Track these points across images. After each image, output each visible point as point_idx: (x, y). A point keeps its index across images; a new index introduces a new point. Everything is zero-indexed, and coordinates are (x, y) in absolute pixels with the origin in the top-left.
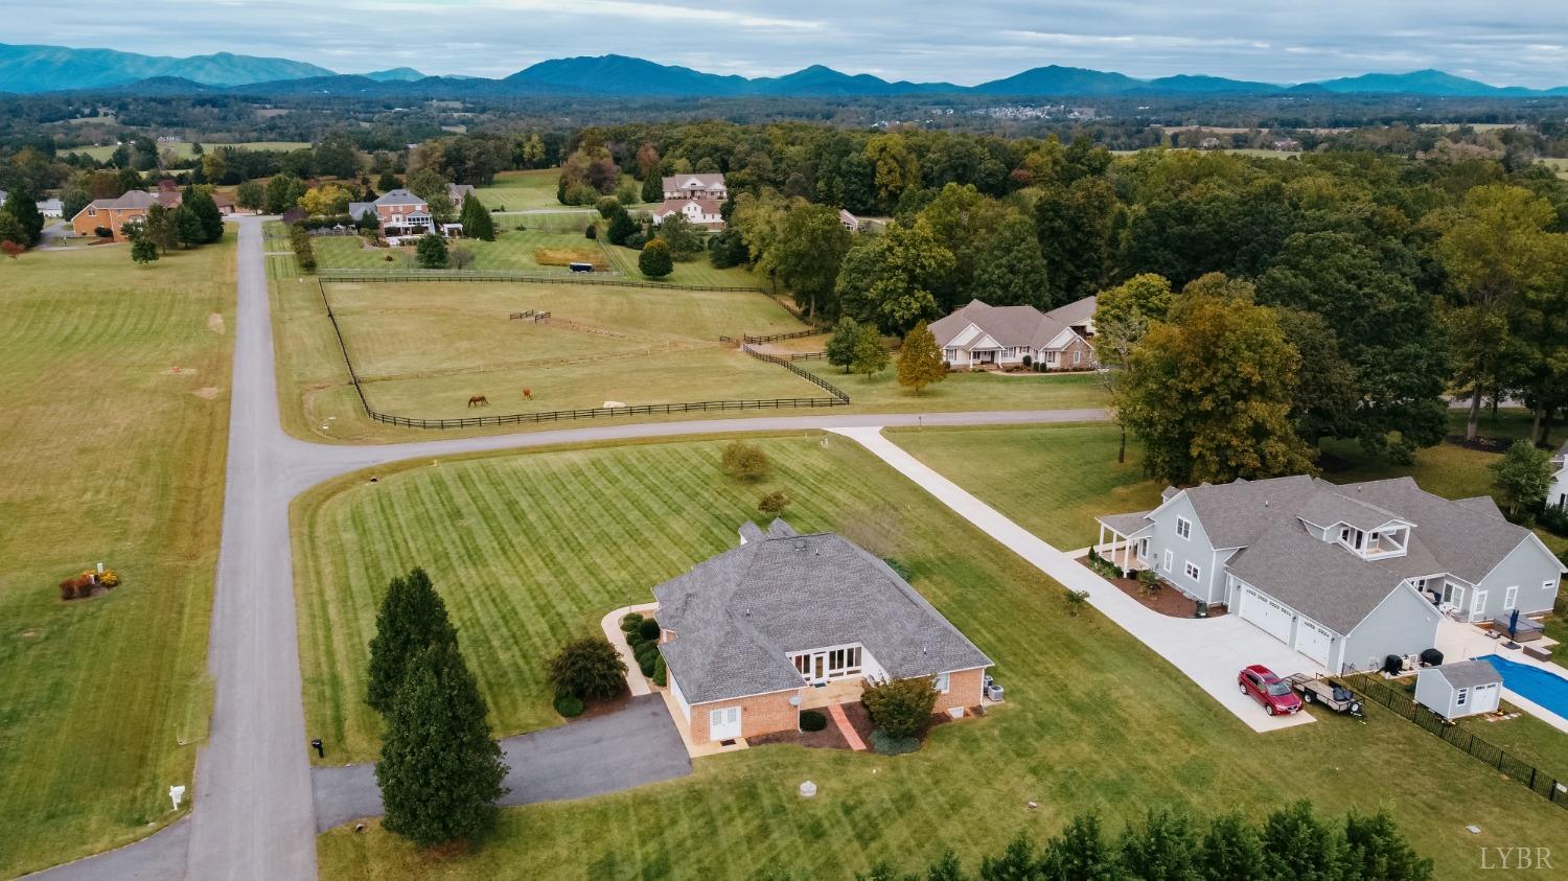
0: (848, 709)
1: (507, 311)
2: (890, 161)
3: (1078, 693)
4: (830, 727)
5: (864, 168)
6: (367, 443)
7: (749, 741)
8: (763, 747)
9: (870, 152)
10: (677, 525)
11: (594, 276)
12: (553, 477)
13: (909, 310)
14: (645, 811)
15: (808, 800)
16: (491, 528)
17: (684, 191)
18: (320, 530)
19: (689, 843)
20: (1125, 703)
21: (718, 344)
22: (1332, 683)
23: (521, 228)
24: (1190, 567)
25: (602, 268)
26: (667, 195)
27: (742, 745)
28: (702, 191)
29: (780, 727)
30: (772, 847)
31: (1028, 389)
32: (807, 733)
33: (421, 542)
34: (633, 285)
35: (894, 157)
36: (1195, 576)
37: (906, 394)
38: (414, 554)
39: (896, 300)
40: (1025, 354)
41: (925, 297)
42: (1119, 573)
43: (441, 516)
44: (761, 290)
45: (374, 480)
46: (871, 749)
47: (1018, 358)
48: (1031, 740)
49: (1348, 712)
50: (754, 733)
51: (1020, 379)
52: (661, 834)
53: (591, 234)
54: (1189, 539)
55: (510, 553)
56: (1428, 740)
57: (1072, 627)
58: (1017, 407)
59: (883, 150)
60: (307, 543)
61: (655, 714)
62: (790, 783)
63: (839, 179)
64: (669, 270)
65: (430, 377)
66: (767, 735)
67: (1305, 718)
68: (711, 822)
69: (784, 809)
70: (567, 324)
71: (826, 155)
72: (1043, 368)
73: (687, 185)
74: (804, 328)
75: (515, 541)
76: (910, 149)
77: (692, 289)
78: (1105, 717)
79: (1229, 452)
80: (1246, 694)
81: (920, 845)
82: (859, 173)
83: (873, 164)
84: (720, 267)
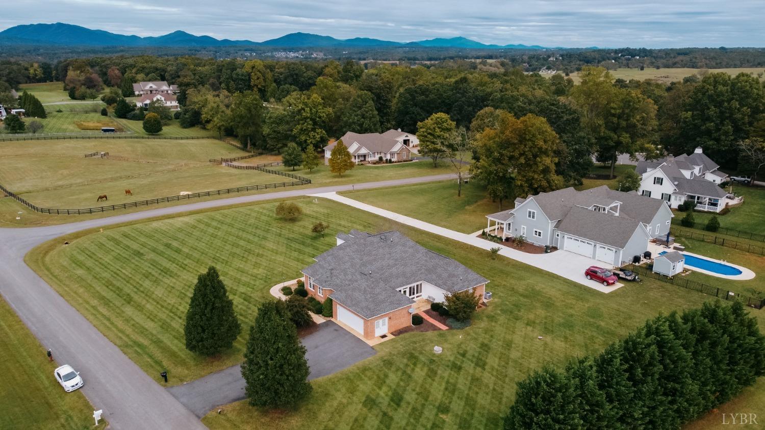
0: (427, 312)
1: (81, 154)
2: (258, 73)
3: (521, 290)
4: (424, 322)
5: (245, 76)
6: (45, 225)
7: (392, 334)
8: (401, 336)
9: (247, 69)
10: (270, 245)
11: (118, 134)
12: (180, 230)
13: (314, 139)
14: (369, 373)
15: (440, 355)
16: (166, 258)
17: (147, 91)
18: (57, 272)
19: (402, 383)
20: (544, 291)
21: (209, 163)
22: (621, 270)
23: (60, 111)
24: (536, 232)
25: (121, 130)
26: (137, 93)
27: (390, 337)
28: (156, 90)
29: (405, 325)
30: (442, 378)
31: (390, 172)
32: (417, 326)
33: (129, 270)
34: (143, 138)
35: (259, 71)
36: (540, 235)
37: (335, 177)
38: (130, 276)
39: (307, 134)
40: (379, 156)
41: (321, 132)
42: (501, 239)
43: (130, 256)
44: (214, 138)
45: (67, 243)
46: (451, 328)
47: (377, 158)
48: (516, 312)
49: (634, 280)
50: (393, 330)
51: (382, 167)
52: (385, 382)
53: (104, 113)
54: (535, 219)
55: (187, 267)
56: (668, 286)
57: (496, 264)
58: (390, 178)
59: (253, 67)
60: (53, 278)
61: (336, 330)
62: (427, 348)
63: (232, 82)
64: (161, 130)
65: (55, 189)
66: (400, 330)
67: (619, 285)
68: (404, 372)
69: (434, 361)
70: (120, 158)
71: (224, 70)
72: (390, 161)
73: (148, 88)
74: (247, 154)
75: (185, 262)
76: (266, 67)
77: (176, 138)
78: (539, 297)
79: (533, 181)
80: (591, 279)
81: (507, 363)
82: (243, 79)
83: (249, 75)
84: (185, 128)
